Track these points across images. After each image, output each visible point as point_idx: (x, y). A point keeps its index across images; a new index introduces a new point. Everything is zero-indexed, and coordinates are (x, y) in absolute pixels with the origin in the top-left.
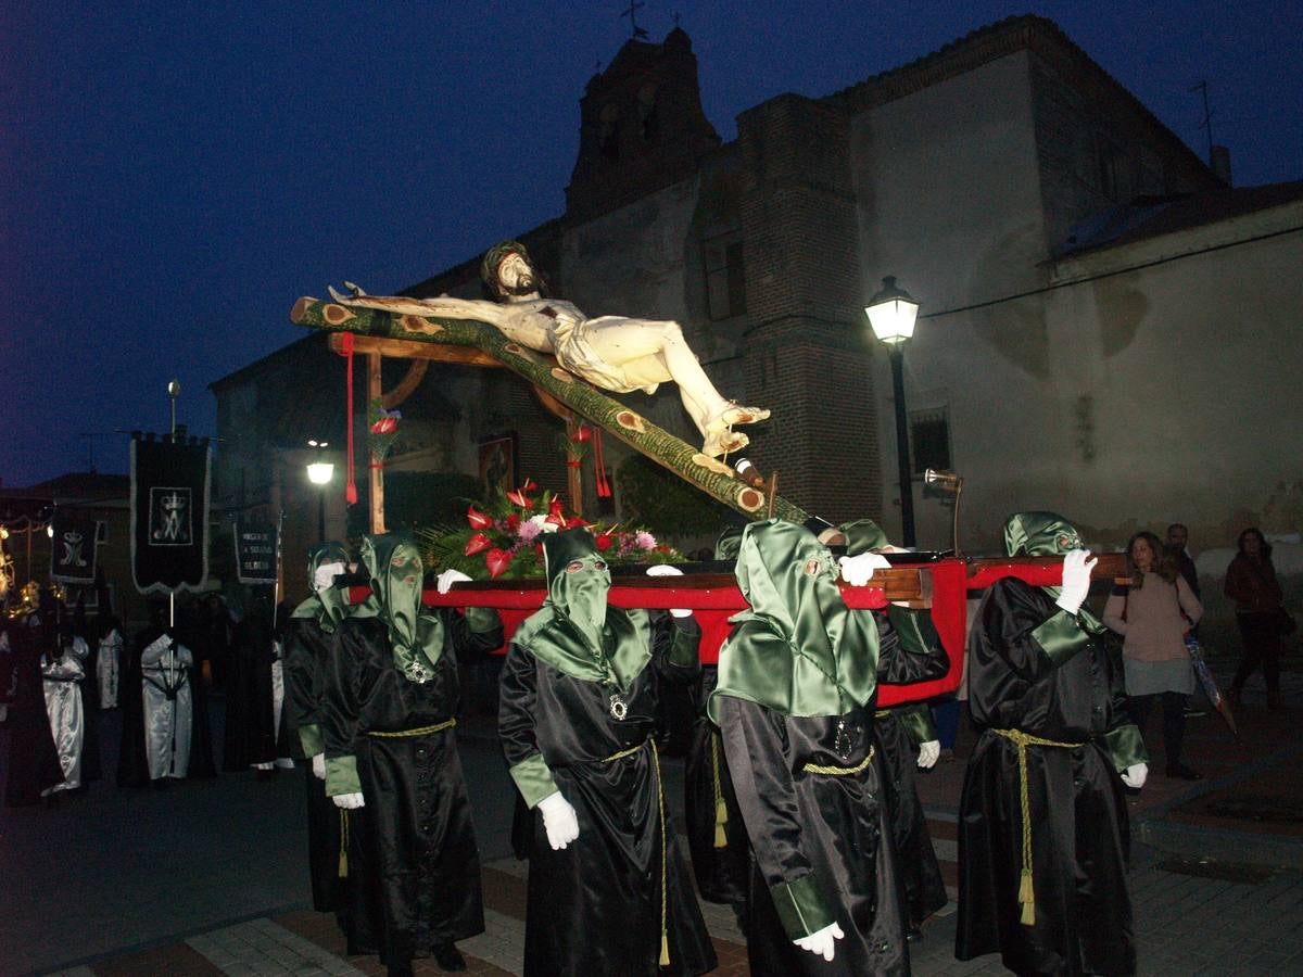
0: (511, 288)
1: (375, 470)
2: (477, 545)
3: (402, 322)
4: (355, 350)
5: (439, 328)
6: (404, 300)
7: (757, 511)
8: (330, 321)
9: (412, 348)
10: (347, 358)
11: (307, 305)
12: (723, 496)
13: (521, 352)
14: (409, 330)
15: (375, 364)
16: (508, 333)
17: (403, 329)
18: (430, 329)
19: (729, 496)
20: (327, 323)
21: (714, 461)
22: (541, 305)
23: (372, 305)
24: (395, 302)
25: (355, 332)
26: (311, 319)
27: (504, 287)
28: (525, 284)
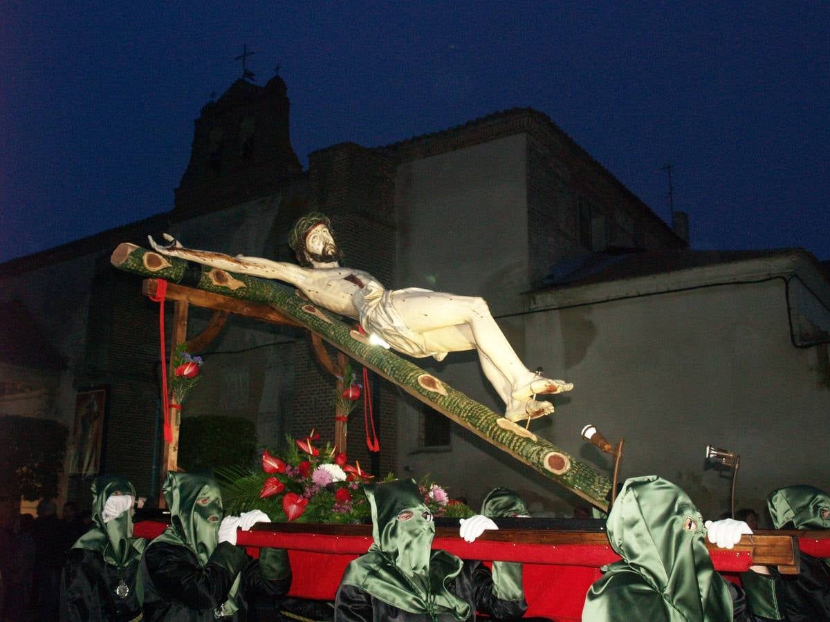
0: (317, 255)
1: (174, 410)
2: (271, 489)
3: (211, 275)
4: (167, 296)
5: (242, 284)
6: (219, 255)
7: (563, 475)
8: (147, 267)
9: (215, 300)
10: (159, 304)
11: (130, 251)
12: (527, 458)
13: (318, 313)
14: (215, 283)
15: (183, 310)
16: (311, 296)
17: (211, 282)
18: (234, 284)
19: (534, 458)
20: (145, 269)
21: (516, 425)
22: (346, 272)
23: (188, 256)
24: (210, 256)
25: (169, 280)
26: (132, 264)
27: (309, 253)
28: (330, 253)
